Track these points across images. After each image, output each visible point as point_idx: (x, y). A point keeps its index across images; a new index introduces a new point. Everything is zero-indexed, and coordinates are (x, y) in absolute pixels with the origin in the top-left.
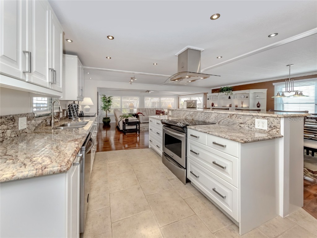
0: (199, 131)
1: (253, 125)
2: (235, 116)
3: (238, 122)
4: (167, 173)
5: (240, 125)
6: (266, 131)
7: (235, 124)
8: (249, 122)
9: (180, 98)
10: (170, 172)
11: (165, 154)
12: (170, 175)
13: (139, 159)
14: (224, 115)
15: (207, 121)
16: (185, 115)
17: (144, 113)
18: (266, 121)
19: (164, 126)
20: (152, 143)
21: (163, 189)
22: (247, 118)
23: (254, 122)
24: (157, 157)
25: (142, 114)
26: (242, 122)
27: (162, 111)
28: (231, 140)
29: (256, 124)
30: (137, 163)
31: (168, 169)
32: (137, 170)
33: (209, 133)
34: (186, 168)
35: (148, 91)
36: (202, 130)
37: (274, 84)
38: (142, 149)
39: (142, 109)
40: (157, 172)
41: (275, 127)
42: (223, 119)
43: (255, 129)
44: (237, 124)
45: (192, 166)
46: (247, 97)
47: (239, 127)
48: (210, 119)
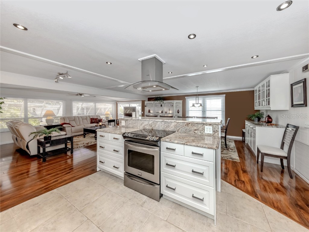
0: (176, 143)
1: (203, 131)
2: (191, 124)
3: (193, 129)
4: (135, 197)
5: (194, 131)
6: (211, 135)
7: (191, 131)
8: (201, 129)
9: (118, 104)
10: (138, 194)
11: (128, 175)
12: (140, 198)
13: (89, 195)
14: (182, 124)
15: (167, 130)
16: (143, 125)
17: (73, 123)
18: (211, 127)
19: (126, 140)
20: (104, 165)
21: (142, 222)
22: (200, 126)
23: (204, 128)
24: (113, 181)
25: (70, 124)
26: (196, 129)
27: (99, 118)
28: (209, 148)
29: (206, 129)
30: (88, 204)
31: (133, 191)
32: (94, 216)
33: (187, 145)
34: (160, 184)
35: (81, 95)
36: (179, 142)
37: (186, 97)
38: (88, 177)
39: (68, 118)
40: (124, 202)
41: (216, 131)
42: (181, 127)
43: (205, 134)
44: (193, 131)
45: (167, 180)
46: (172, 106)
47: (194, 133)
48: (170, 127)
